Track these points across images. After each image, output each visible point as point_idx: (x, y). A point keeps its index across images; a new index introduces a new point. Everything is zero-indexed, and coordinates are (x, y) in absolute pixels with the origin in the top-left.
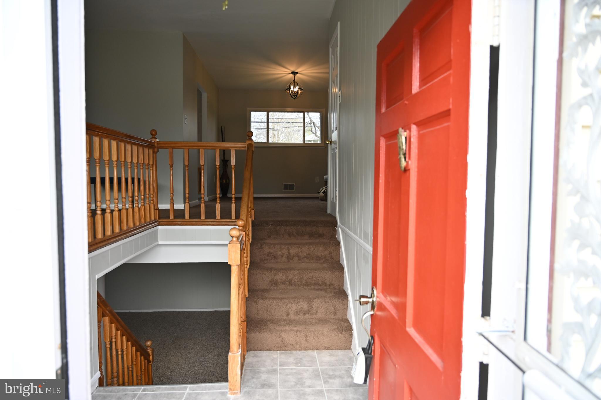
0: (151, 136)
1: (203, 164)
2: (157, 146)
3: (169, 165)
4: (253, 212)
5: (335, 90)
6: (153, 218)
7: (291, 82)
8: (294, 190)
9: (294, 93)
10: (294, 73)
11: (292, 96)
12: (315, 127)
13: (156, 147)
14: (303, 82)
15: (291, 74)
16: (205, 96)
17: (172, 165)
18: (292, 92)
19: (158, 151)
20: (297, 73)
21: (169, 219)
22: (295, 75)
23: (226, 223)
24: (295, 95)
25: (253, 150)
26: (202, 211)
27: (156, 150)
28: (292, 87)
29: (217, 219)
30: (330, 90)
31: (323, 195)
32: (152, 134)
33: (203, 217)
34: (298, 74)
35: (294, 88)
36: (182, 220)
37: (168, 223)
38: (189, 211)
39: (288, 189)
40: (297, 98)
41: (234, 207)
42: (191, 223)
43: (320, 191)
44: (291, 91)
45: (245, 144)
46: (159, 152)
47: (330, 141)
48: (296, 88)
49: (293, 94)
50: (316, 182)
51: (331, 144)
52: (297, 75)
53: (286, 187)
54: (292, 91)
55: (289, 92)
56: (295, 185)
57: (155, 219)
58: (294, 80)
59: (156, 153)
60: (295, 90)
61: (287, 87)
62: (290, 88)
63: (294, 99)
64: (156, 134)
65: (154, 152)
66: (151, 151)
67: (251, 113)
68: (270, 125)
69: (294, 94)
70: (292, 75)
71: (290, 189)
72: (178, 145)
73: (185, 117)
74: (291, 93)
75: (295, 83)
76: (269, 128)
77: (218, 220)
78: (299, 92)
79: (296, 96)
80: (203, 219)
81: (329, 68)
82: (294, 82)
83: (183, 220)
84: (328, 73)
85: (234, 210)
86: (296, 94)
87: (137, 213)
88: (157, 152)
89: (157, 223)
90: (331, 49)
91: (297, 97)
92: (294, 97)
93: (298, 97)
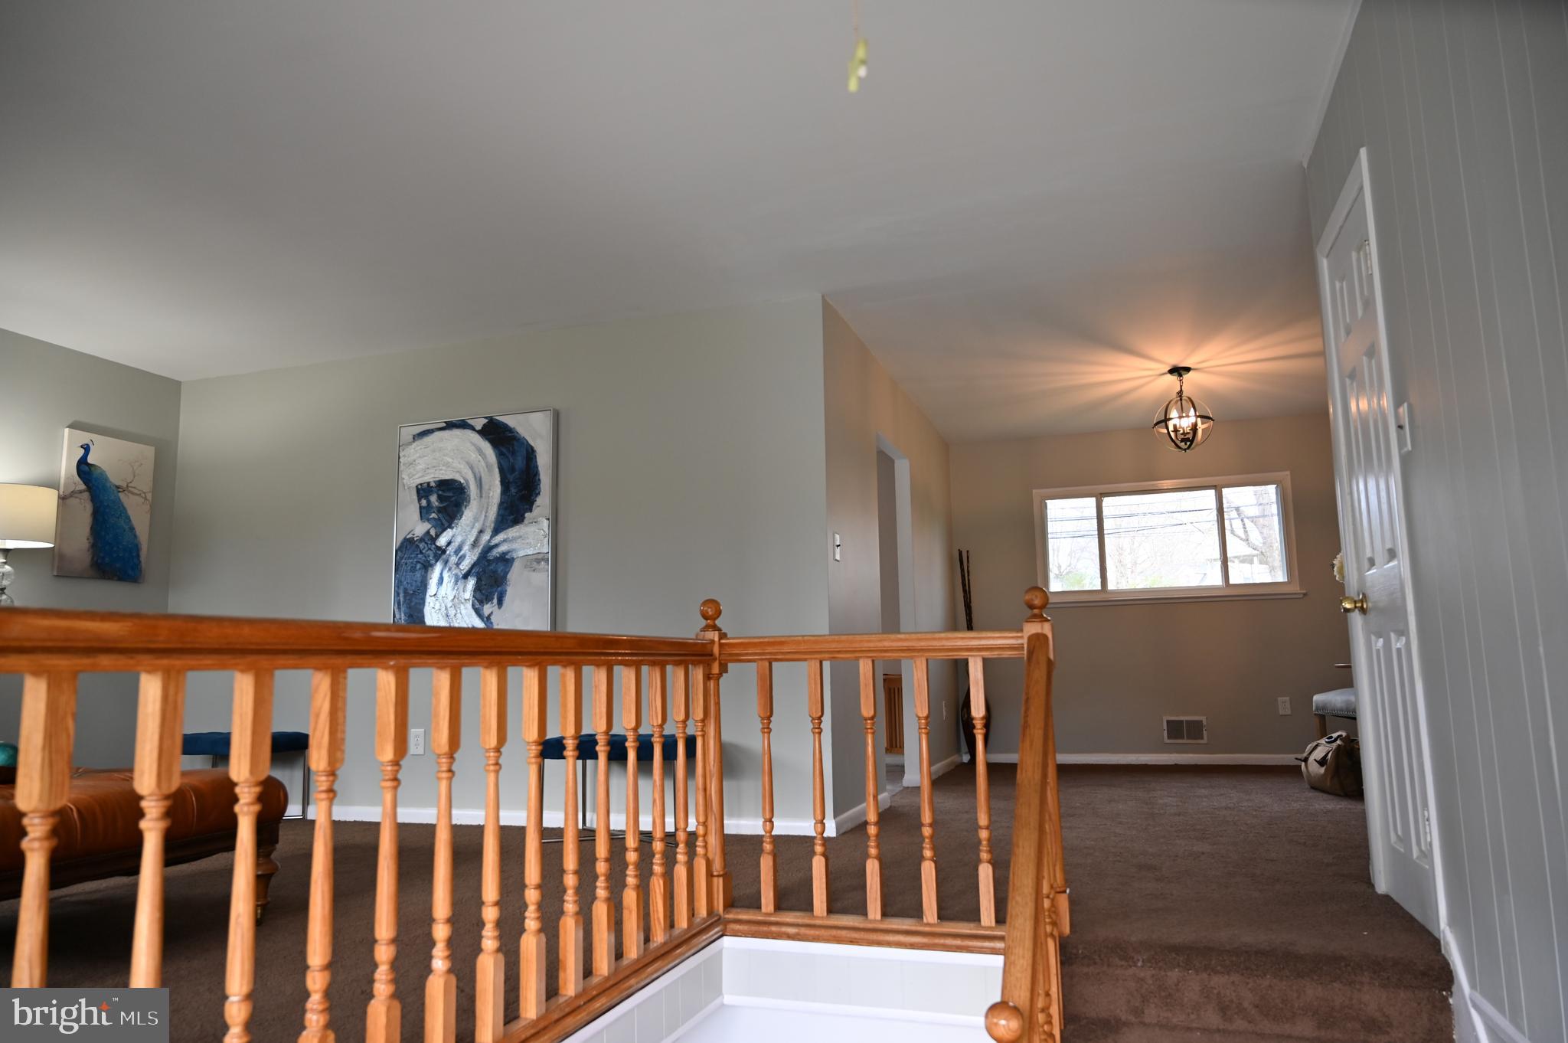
0: (703, 623)
1: (871, 713)
2: (720, 654)
3: (760, 719)
4: (1063, 902)
5: (1360, 405)
6: (702, 911)
7: (1171, 401)
8: (1205, 741)
9: (1184, 434)
10: (1178, 371)
11: (1178, 442)
12: (1242, 520)
13: (715, 659)
14: (1211, 395)
15: (1169, 375)
16: (903, 470)
17: (769, 718)
18: (1176, 430)
19: (724, 669)
20: (1188, 369)
21: (757, 911)
22: (1180, 375)
23: (958, 942)
24: (1188, 439)
25: (1052, 657)
26: (871, 888)
27: (716, 669)
28: (1174, 414)
29: (925, 921)
30: (1335, 410)
31: (1322, 770)
32: (705, 617)
33: (875, 913)
34: (1191, 372)
35: (1180, 417)
36: (800, 921)
37: (754, 928)
38: (824, 886)
39: (1183, 738)
40: (1193, 446)
41: (988, 875)
42: (834, 932)
43: (1305, 755)
44: (1171, 428)
45: (1019, 635)
46: (727, 672)
47: (1362, 601)
48: (1188, 416)
49: (1180, 437)
50: (1281, 712)
51: (1363, 611)
52: (1187, 377)
53: (1176, 730)
54: (1175, 426)
55: (1165, 431)
56: (1205, 723)
57: (711, 911)
58: (1180, 393)
59: (718, 679)
60: (1186, 423)
61: (1159, 416)
62: (1166, 420)
63: (1185, 450)
64: (719, 613)
65: (708, 677)
66: (698, 674)
67: (1046, 505)
68: (1108, 525)
69: (1182, 436)
70: (1173, 379)
71: (1188, 738)
72: (786, 649)
73: (834, 539)
74: (1172, 434)
75: (1184, 402)
76: (1105, 532)
77: (928, 924)
78: (1201, 427)
79: (1192, 441)
80: (875, 921)
81: (1323, 334)
82: (1181, 400)
83: (807, 921)
84: (1323, 354)
85: (989, 892)
86: (1190, 436)
87: (630, 912)
88: (720, 675)
89: (716, 930)
90: (1324, 264)
91: (1194, 444)
92: (1183, 444)
93: (1197, 445)
